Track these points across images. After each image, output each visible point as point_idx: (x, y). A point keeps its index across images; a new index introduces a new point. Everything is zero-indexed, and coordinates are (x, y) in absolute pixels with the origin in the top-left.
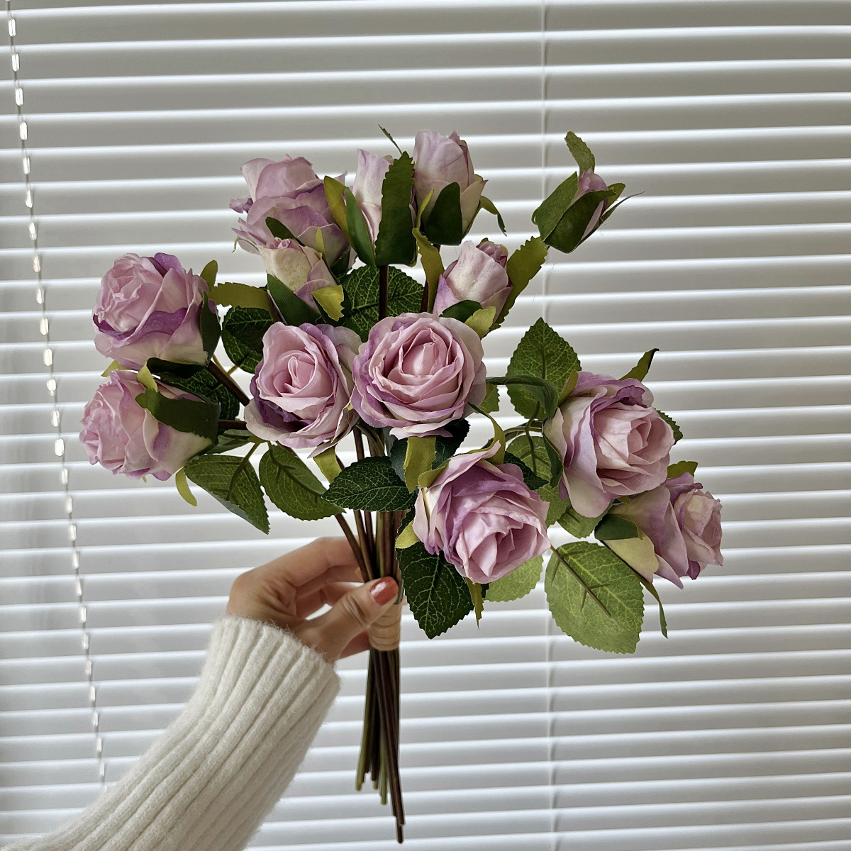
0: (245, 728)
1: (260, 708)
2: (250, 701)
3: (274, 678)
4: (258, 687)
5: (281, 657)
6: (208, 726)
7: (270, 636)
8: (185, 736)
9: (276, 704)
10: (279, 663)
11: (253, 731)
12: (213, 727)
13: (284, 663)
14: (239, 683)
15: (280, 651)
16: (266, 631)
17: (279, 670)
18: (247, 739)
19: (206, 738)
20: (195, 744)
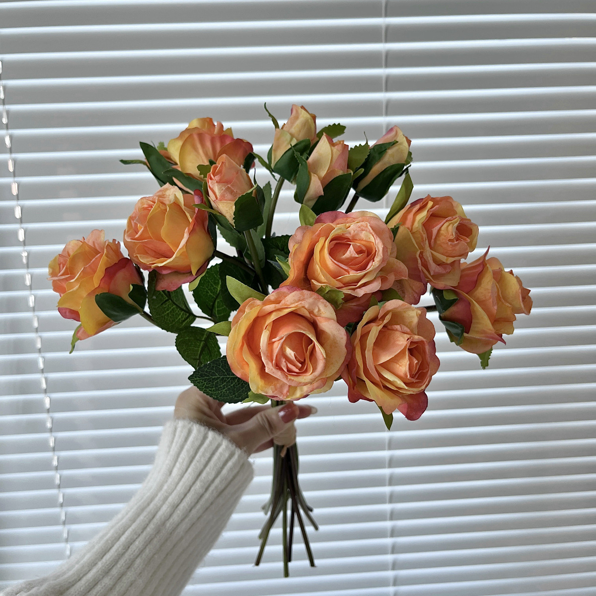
2: (198, 484)
3: (215, 469)
4: (204, 474)
5: (221, 454)
7: (214, 439)
10: (219, 458)
14: (190, 470)
15: (220, 450)
16: (211, 434)
17: (219, 464)
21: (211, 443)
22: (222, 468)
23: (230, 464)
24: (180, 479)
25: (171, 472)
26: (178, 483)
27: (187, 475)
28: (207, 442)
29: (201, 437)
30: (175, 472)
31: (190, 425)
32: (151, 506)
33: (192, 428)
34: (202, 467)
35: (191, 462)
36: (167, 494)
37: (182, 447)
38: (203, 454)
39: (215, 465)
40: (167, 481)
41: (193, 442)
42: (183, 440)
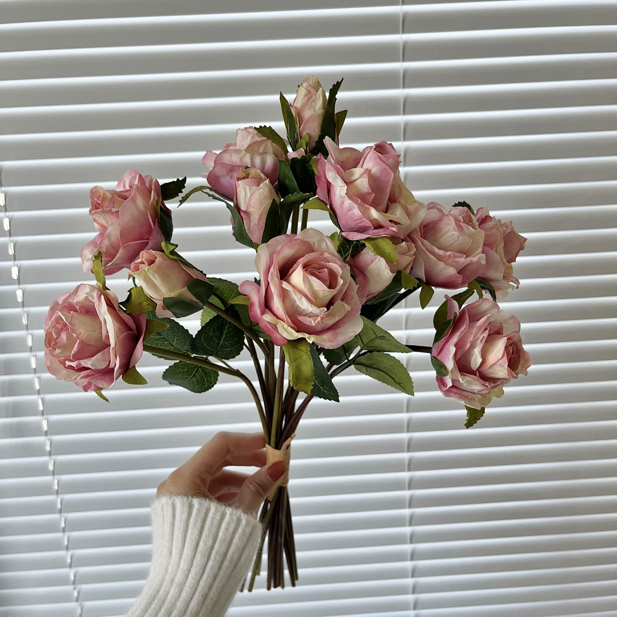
0: (199, 576)
1: (206, 559)
2: (198, 556)
3: (211, 535)
4: (201, 544)
6: (172, 581)
8: (158, 592)
9: (217, 553)
10: (212, 523)
11: (205, 576)
12: (176, 580)
13: (216, 522)
14: (186, 544)
15: (210, 515)
16: (196, 502)
17: (213, 528)
19: (173, 591)
20: (167, 596)
22: (218, 531)
23: (224, 526)
24: (180, 557)
26: (179, 563)
27: (185, 551)
31: (172, 500)
32: (161, 592)
35: (185, 537)
36: (172, 576)
38: (195, 524)
40: (170, 563)
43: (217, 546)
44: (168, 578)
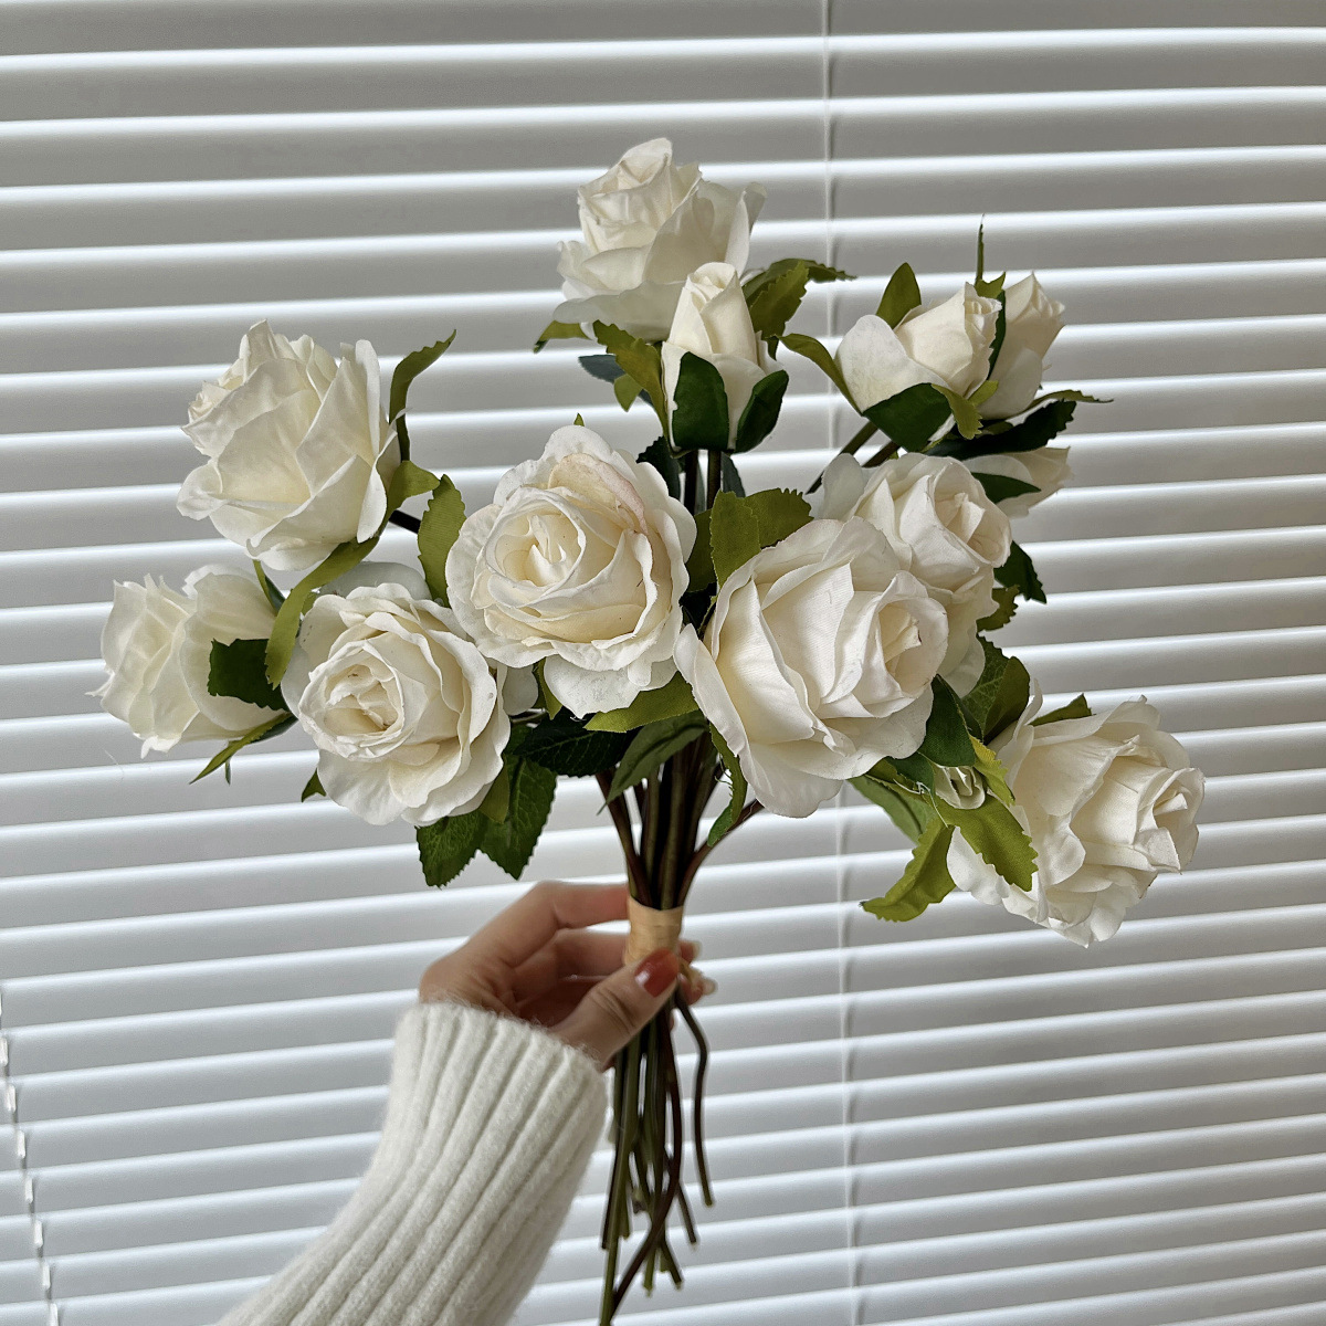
0: (483, 1179)
1: (504, 1146)
2: (488, 1136)
3: (522, 1098)
4: (498, 1115)
5: (531, 1064)
6: (422, 1180)
8: (387, 1199)
9: (531, 1139)
10: (527, 1074)
11: (496, 1184)
12: (433, 1179)
14: (466, 1108)
15: (528, 1055)
17: (529, 1085)
18: (487, 1197)
19: (422, 1201)
20: (405, 1211)
21: (505, 1043)
22: (537, 1094)
23: (553, 1083)
24: (448, 1133)
25: (426, 1122)
26: (444, 1143)
27: (460, 1122)
28: (497, 1043)
29: (481, 1034)
30: (436, 1118)
31: (456, 1014)
32: (395, 1200)
33: (460, 1019)
34: (492, 1097)
35: (466, 1090)
36: (423, 1170)
37: (443, 1063)
38: (491, 1070)
39: (521, 1090)
40: (421, 1143)
41: (466, 1048)
42: (445, 1047)
43: (531, 1124)
44: (412, 1174)
